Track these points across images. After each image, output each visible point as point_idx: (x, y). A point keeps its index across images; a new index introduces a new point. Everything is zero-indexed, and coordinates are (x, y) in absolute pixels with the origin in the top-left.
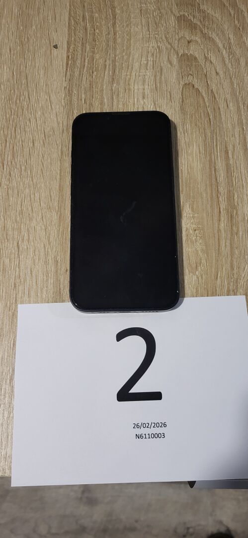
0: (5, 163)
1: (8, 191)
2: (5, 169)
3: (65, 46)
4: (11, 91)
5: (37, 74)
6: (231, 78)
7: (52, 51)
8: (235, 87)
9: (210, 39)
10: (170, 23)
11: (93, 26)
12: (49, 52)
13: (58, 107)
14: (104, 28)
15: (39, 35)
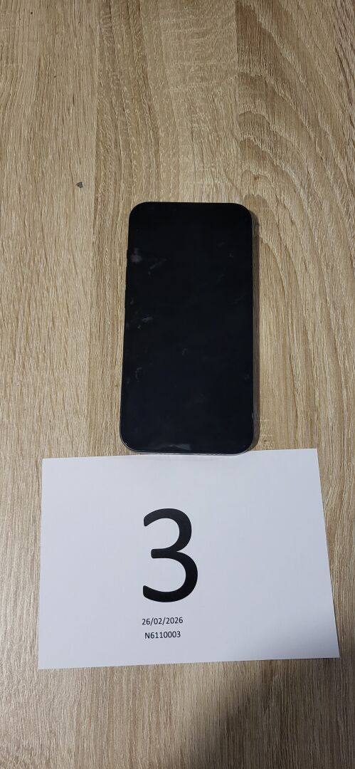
0: (17, 350)
1: (21, 390)
2: (17, 359)
3: (92, 184)
4: (22, 248)
5: (56, 224)
6: (310, 230)
7: (75, 191)
8: (316, 241)
9: (284, 174)
10: (230, 151)
11: (128, 155)
12: (71, 192)
13: (84, 270)
14: (144, 158)
15: (57, 168)
